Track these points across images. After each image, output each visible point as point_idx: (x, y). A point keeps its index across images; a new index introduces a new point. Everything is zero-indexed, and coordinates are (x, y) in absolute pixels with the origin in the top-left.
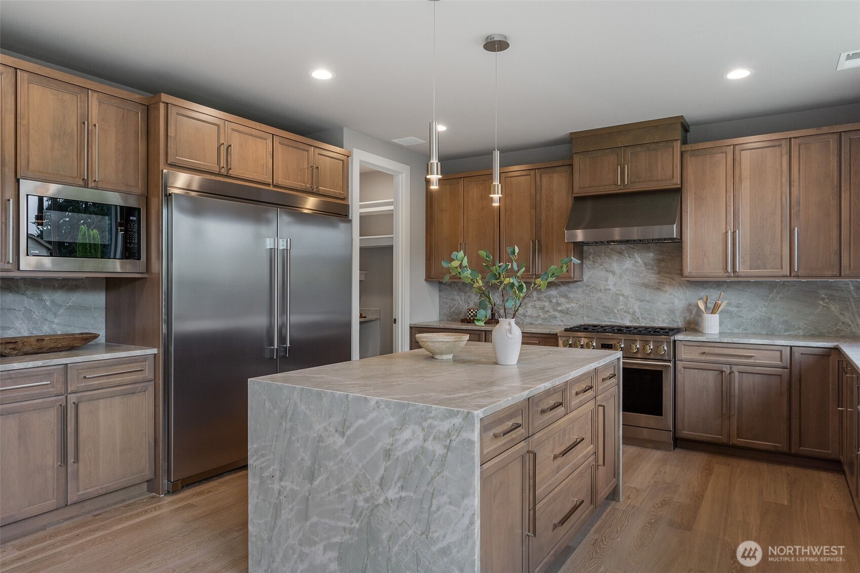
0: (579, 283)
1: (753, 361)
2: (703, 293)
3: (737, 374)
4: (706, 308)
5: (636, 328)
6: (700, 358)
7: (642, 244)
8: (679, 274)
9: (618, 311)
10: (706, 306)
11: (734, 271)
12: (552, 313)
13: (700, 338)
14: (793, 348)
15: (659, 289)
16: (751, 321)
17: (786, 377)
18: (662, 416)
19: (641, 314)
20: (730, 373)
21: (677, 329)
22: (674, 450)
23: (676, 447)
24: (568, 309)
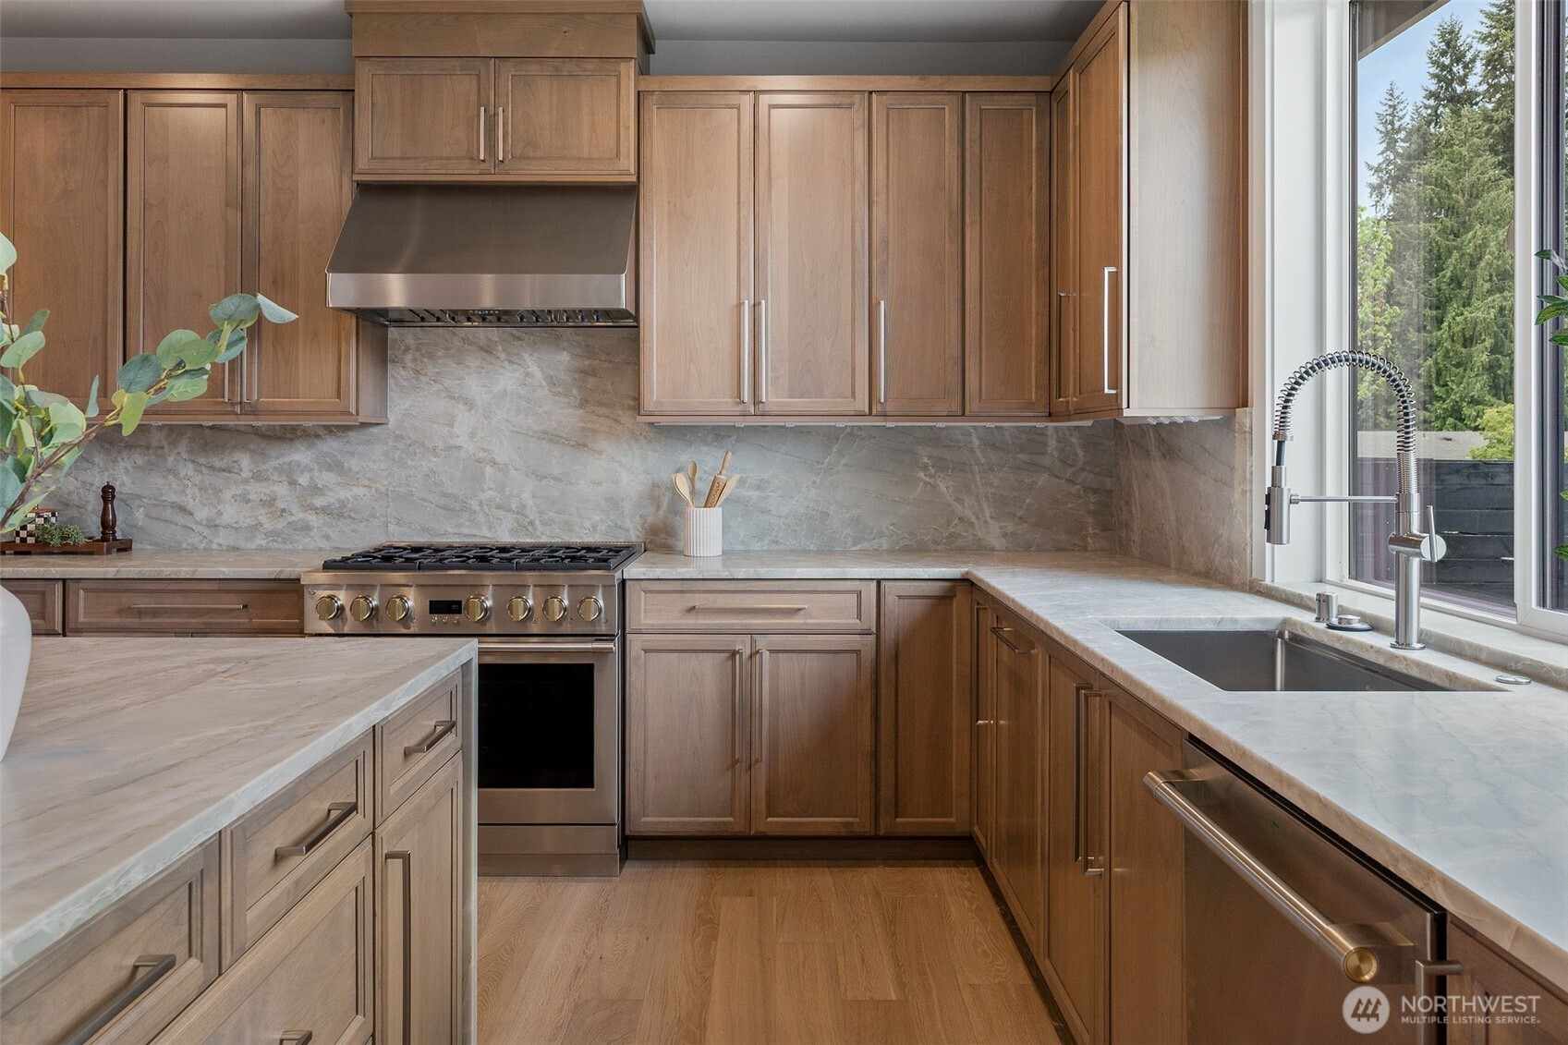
0: (375, 430)
1: (802, 621)
2: (685, 457)
3: (766, 655)
4: (693, 492)
5: (525, 550)
6: (685, 622)
7: (540, 322)
8: (630, 407)
9: (481, 504)
10: (693, 486)
11: (756, 401)
12: (299, 515)
13: (684, 572)
14: (883, 583)
15: (584, 446)
16: (787, 521)
17: (869, 654)
18: (593, 787)
19: (541, 513)
20: (751, 657)
21: (628, 547)
22: (621, 868)
23: (627, 858)
24: (343, 503)
